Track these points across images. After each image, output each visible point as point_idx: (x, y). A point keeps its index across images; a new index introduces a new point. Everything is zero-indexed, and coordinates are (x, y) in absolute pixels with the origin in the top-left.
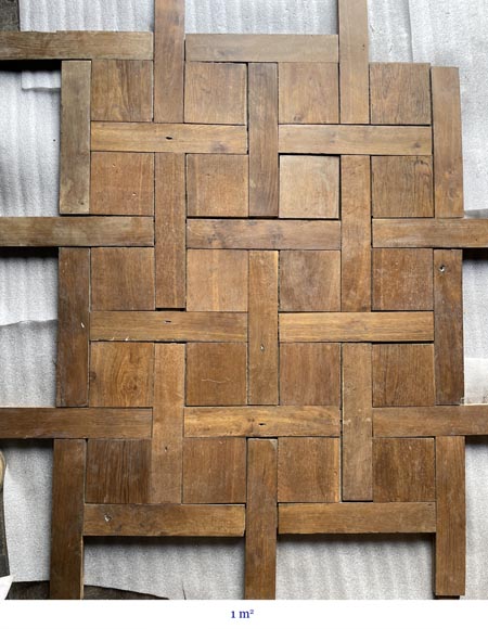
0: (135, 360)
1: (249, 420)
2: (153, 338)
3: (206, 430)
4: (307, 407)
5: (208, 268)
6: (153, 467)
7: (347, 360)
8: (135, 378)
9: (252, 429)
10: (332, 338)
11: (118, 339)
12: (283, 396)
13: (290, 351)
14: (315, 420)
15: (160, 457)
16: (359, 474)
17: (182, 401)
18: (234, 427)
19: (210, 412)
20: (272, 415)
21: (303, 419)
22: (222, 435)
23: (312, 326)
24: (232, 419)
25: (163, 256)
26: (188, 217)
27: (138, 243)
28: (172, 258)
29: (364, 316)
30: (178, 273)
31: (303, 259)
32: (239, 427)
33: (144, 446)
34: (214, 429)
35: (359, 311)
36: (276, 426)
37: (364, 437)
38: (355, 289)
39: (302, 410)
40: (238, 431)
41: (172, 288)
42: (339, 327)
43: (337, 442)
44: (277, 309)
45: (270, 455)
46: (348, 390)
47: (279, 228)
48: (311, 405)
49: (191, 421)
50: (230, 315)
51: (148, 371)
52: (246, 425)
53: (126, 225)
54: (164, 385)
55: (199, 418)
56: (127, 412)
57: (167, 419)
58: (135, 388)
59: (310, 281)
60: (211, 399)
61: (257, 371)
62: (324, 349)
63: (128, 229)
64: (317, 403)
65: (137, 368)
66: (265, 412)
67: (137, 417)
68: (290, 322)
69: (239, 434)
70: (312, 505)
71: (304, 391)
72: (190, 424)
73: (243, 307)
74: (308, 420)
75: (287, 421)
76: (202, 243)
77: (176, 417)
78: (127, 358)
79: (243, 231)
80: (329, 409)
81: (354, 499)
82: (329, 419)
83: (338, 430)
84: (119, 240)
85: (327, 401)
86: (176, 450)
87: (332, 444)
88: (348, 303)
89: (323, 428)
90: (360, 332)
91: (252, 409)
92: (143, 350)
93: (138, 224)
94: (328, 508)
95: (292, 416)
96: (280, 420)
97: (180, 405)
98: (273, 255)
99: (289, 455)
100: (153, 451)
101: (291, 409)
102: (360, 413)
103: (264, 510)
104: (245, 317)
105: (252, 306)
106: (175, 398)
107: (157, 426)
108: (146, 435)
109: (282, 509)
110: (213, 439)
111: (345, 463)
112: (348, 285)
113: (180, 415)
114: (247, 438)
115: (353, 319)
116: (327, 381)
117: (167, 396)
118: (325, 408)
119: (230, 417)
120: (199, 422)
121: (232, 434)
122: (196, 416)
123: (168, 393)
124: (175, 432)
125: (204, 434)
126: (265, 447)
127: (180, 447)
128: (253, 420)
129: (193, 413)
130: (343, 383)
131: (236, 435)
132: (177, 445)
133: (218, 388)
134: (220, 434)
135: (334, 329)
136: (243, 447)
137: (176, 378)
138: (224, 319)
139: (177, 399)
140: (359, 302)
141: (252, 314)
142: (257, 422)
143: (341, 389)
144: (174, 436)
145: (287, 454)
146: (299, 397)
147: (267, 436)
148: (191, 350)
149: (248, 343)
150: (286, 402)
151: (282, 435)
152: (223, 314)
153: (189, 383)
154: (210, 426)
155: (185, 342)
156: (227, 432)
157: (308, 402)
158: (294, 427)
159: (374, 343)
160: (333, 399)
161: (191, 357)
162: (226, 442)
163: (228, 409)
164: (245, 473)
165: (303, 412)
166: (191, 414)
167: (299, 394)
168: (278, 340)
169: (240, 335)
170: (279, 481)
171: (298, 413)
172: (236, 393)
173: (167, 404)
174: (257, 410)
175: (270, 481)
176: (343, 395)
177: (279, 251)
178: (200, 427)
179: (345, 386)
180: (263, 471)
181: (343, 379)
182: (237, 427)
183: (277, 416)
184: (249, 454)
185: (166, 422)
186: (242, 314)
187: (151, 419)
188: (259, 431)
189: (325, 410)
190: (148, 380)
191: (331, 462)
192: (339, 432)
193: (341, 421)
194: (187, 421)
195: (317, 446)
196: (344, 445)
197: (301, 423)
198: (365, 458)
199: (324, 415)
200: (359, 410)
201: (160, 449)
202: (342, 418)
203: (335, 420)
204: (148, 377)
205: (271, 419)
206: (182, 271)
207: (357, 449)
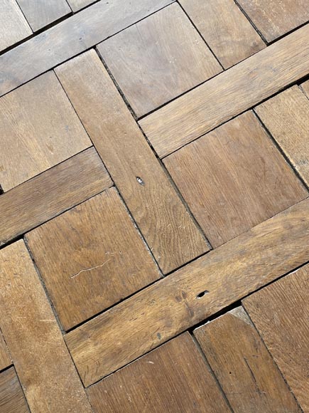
1: (178, 299)
3: (116, 354)
9: (190, 311)
10: (233, 110)
12: (212, 231)
13: (183, 163)
14: (284, 239)
17: (56, 328)
18: (158, 324)
19: (108, 320)
20: (210, 270)
21: (262, 248)
22: (146, 347)
23: (194, 112)
24: (150, 312)
29: (261, 58)
34: (128, 345)
35: (249, 54)
36: (227, 284)
38: (227, 33)
39: (253, 235)
40: (169, 326)
42: (236, 90)
44: (132, 118)
47: (80, 23)
48: (262, 220)
49: (88, 351)
50: (70, 163)
52: (178, 310)
54: (17, 318)
60: (101, 300)
61: (150, 218)
62: (232, 132)
64: (269, 212)
66: (196, 271)
68: (160, 124)
69: (174, 330)
71: (239, 205)
72: (85, 360)
73: (83, 143)
74: (272, 245)
75: (239, 265)
77: (58, 360)
80: (294, 211)
85: (284, 199)
88: (228, 53)
90: (270, 79)
91: (174, 279)
95: (243, 254)
96: (228, 269)
97: (56, 335)
99: (277, 322)
104: (92, 157)
105: (95, 135)
107: (32, 393)
112: (213, 33)
113: (63, 352)
114: (191, 330)
115: (248, 69)
116: (265, 171)
117: (28, 333)
118: (287, 212)
119: (144, 310)
120: (98, 346)
121: (163, 337)
122: (89, 340)
123: (28, 327)
124: (66, 386)
125: (116, 363)
126: (229, 328)
127: (86, 409)
128: (185, 295)
129: (82, 337)
130: (291, 161)
131: (169, 334)
132: (80, 408)
133: (102, 277)
134: (141, 348)
135: (230, 97)
136: (192, 350)
137: (30, 296)
138: (63, 173)
139: (45, 328)
140: (243, 44)
141: (101, 145)
142: (193, 295)
143: (295, 171)
144: (68, 394)
145: (272, 319)
146: (235, 218)
147: (221, 308)
148: (35, 244)
149: (114, 185)
150: (220, 238)
151: (246, 293)
152: (59, 166)
153: (54, 294)
154: (119, 343)
155: (22, 236)
156: (152, 339)
157: (255, 219)
158: (257, 269)
159: (299, 82)
160: (291, 193)
161: (39, 253)
162: (159, 357)
163: (136, 299)
164: (221, 394)
165: (257, 237)
166: (79, 340)
167: (233, 214)
168: (157, 156)
169: (97, 182)
170: (287, 377)
171: (250, 242)
172: (135, 267)
173: (34, 346)
174: (182, 277)
175: (272, 387)
176: (303, 178)
177: (94, 47)
178: (103, 355)
179: (297, 163)
180: (249, 374)
181: (287, 155)
182: (164, 320)
183: (220, 267)
184: (208, 357)
185: (44, 376)
186: (86, 152)
187: (18, 384)
188: (203, 306)
189: (289, 216)
194: (78, 357)
197: (264, 256)
199: (294, 223)
205: (212, 276)
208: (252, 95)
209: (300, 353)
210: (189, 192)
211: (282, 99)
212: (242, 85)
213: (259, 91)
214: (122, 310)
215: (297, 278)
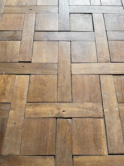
0: (6, 82)
1: (58, 109)
2: (16, 73)
3: (36, 114)
4: (85, 103)
6: (6, 134)
8: (5, 90)
9: (59, 113)
10: (95, 73)
12: (74, 98)
13: (76, 79)
14: (90, 109)
15: (11, 128)
16: (116, 138)
17: (26, 100)
18: (50, 112)
19: (39, 105)
20: (69, 107)
21: (84, 108)
22: (44, 116)
23: (85, 68)
24: (49, 108)
25: (24, 43)
26: (35, 31)
27: (15, 39)
28: (27, 44)
29: (108, 64)
30: (29, 49)
31: (80, 44)
32: (52, 112)
33: (4, 122)
34: (40, 113)
35: (106, 62)
36: (71, 112)
37: (116, 118)
38: (103, 55)
40: (52, 114)
41: (26, 54)
42: (98, 68)
43: (102, 120)
44: (70, 62)
45: (68, 127)
46: (105, 95)
48: (88, 102)
49: (30, 110)
50: (50, 64)
51: (11, 86)
52: (56, 112)
54: (18, 93)
57: (17, 109)
58: (4, 94)
60: (39, 100)
61: (62, 87)
62: (92, 78)
63: (12, 35)
64: (90, 101)
65: (6, 85)
66: (65, 105)
67: (3, 107)
68: (76, 67)
69: (53, 116)
70: (92, 157)
71: (84, 95)
72: (28, 111)
73: (56, 61)
74: (87, 109)
75: (76, 109)
77: (22, 108)
78: (3, 81)
80: (96, 104)
81: (115, 153)
82: (97, 109)
84: (7, 38)
85: (95, 100)
86: (20, 124)
87: (100, 121)
88: (101, 59)
89: (94, 113)
91: (59, 104)
92: (11, 78)
93: (16, 33)
94: (101, 158)
95: (79, 107)
96: (73, 109)
97: (25, 102)
98: (68, 43)
99: (78, 128)
100: (8, 125)
101: (78, 104)
102: (112, 106)
103: (65, 160)
104: (56, 66)
105: (60, 61)
107: (11, 112)
108: (5, 117)
109: (76, 159)
110: (39, 118)
111: (107, 132)
113: (24, 107)
114: (57, 118)
115: (103, 65)
116: (94, 91)
117: (18, 98)
118: (94, 103)
120: (33, 110)
121: (49, 116)
122: (32, 107)
123: (19, 96)
124: (20, 115)
125: (35, 116)
126: (66, 123)
127: (22, 123)
128: (60, 109)
129: (30, 105)
131: (51, 116)
132: (20, 122)
133: (43, 94)
134: (43, 116)
136: (54, 123)
137: (24, 89)
139: (23, 99)
140: (105, 59)
141: (60, 64)
142: (62, 110)
143: (102, 95)
144: (20, 117)
145: (77, 126)
146: (81, 98)
148: (32, 78)
149: (58, 75)
150: (75, 100)
151: (74, 117)
153: (30, 92)
154: (38, 112)
155: (30, 75)
156: (46, 115)
157: (86, 101)
158: (80, 113)
159: (114, 75)
160: (98, 99)
161: (32, 80)
163: (48, 104)
164: (55, 137)
165: (84, 105)
166: (29, 106)
167: (81, 97)
168: (71, 74)
169: (54, 72)
170: (73, 142)
171: (82, 105)
172: (52, 96)
173: (18, 101)
174: (61, 105)
175: (68, 142)
177: (71, 41)
178: (33, 112)
179: (103, 93)
180: (65, 136)
183: (71, 107)
184: (57, 127)
186: (55, 64)
187: (9, 108)
188: (62, 114)
189: (94, 105)
190: (10, 90)
191: (100, 131)
192: (103, 115)
193: (103, 110)
194: (27, 109)
195: (92, 122)
196: (106, 122)
197: (83, 111)
198: (118, 129)
199: (95, 107)
200: (112, 104)
201: (12, 124)
202: (103, 108)
203: (100, 109)
204: (11, 89)
205: (69, 108)
206: (31, 48)
207: (113, 124)
209: (79, 138)
212: (100, 68)
213: (103, 72)
214: (43, 104)
215: (88, 120)
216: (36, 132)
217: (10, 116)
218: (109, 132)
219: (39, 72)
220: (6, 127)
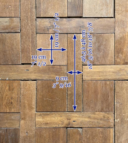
0: (11, 89)
1: (68, 119)
2: (20, 78)
3: (47, 124)
4: (97, 113)
5: (47, 43)
6: (20, 142)
7: (117, 89)
8: (12, 98)
9: (69, 124)
10: (110, 78)
11: (3, 78)
12: (85, 107)
13: (88, 85)
14: (101, 119)
15: (24, 137)
17: (35, 110)
18: (60, 122)
19: (48, 115)
20: (79, 117)
21: (95, 118)
22: (55, 126)
23: (99, 72)
24: (59, 118)
25: (24, 37)
26: (37, 18)
27: (12, 31)
28: (29, 38)
29: (126, 67)
30: (32, 46)
31: (95, 38)
32: (63, 123)
33: (16, 132)
34: (50, 123)
35: (124, 64)
36: (81, 122)
37: (126, 127)
38: (122, 54)
39: (95, 114)
40: (62, 124)
41: (29, 53)
42: (113, 72)
43: (112, 130)
44: (82, 64)
45: (78, 137)
46: (118, 105)
47: (83, 22)
48: (99, 112)
49: (39, 119)
50: (58, 67)
51: (18, 94)
52: (66, 122)
53: (6, 22)
54: (26, 102)
55: (43, 118)
56: (8, 115)
57: (27, 118)
58: (12, 103)
59: (99, 49)
61: (71, 95)
62: (106, 84)
63: (7, 24)
64: (102, 110)
65: (12, 93)
66: (76, 115)
67: (12, 117)
69: (63, 126)
71: (95, 105)
72: (38, 121)
73: (65, 63)
74: (98, 119)
75: (87, 120)
76: (44, 30)
77: (32, 117)
78: (7, 88)
79: (65, 24)
80: (108, 114)
82: (108, 118)
83: (112, 124)
84: (3, 29)
85: (107, 110)
86: (32, 134)
87: (110, 131)
88: (118, 60)
89: (105, 123)
90: (124, 75)
91: (69, 114)
92: (15, 84)
93: (12, 22)
95: (89, 117)
96: (84, 119)
97: (34, 111)
98: (80, 36)
99: (88, 137)
100: (21, 134)
101: (89, 114)
102: (124, 116)
104: (65, 68)
105: (69, 62)
106: (31, 108)
107: (22, 122)
108: (17, 126)
110: (50, 128)
111: (116, 140)
112: (118, 51)
113: (34, 116)
114: (67, 128)
115: (121, 68)
116: (107, 100)
117: (27, 107)
118: (106, 113)
119: (58, 117)
120: (43, 120)
121: (60, 126)
123: (28, 105)
124: (31, 125)
125: (46, 126)
126: (76, 132)
127: (34, 132)
128: (70, 119)
129: (40, 115)
130: (115, 101)
132: (32, 131)
133: (52, 103)
134: (53, 126)
135: (111, 74)
136: (65, 132)
137: (32, 98)
138: (55, 69)
139: (32, 108)
140: (124, 60)
142: (72, 120)
143: (114, 104)
145: (87, 136)
147: (77, 127)
148: (39, 84)
150: (86, 110)
151: (85, 127)
152: (55, 66)
153: (38, 101)
154: (48, 122)
155: (36, 80)
156: (57, 125)
157: (97, 110)
158: (91, 123)
160: (110, 109)
161: (39, 87)
162: (56, 130)
163: (58, 114)
165: (95, 115)
167: (93, 106)
168: (82, 78)
171: (93, 116)
172: (61, 105)
173: (27, 111)
174: (72, 114)
176: (115, 107)
178: (43, 122)
179: (116, 102)
181: (115, 99)
182: (62, 122)
183: (82, 117)
184: (68, 136)
185: (27, 120)
186: (64, 66)
187: (19, 118)
188: (73, 124)
189: (106, 114)
190: (18, 99)
191: (109, 140)
192: (113, 125)
193: (114, 120)
194: (37, 119)
195: (102, 132)
196: (115, 132)
197: (94, 121)
198: (126, 139)
199: (106, 117)
200: (124, 115)
201: (24, 133)
202: (115, 118)
203: (111, 120)
204: (18, 97)
205: (79, 119)
206: (34, 45)
207: (123, 134)
208: (117, 77)
210: (85, 94)
211: (124, 83)
212: (116, 72)
213: (119, 77)
214: (53, 114)
215: (98, 130)
216: (48, 141)
217: (22, 126)
218: (117, 141)
219: (46, 77)
220: (19, 136)
